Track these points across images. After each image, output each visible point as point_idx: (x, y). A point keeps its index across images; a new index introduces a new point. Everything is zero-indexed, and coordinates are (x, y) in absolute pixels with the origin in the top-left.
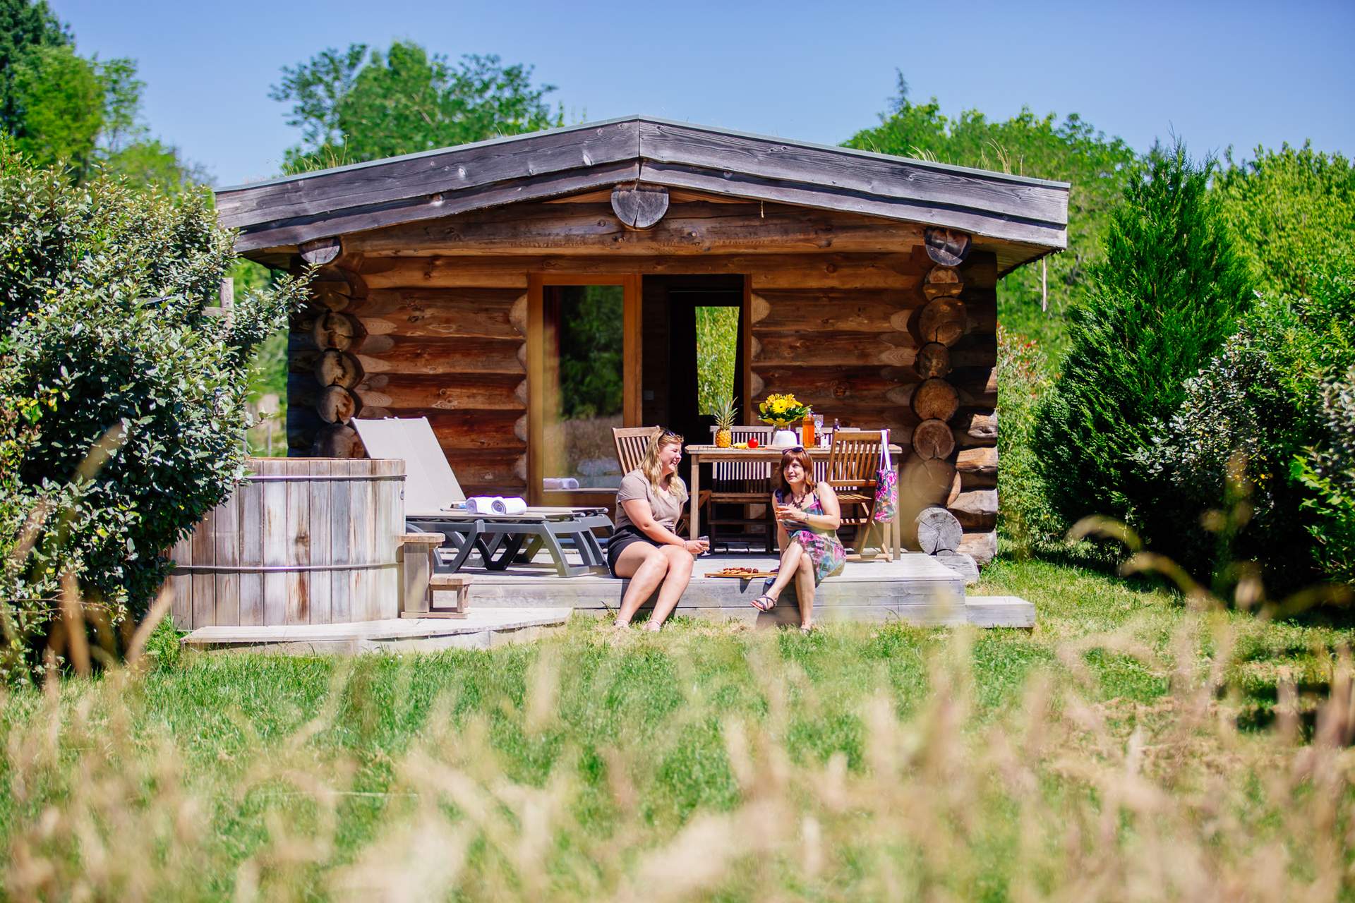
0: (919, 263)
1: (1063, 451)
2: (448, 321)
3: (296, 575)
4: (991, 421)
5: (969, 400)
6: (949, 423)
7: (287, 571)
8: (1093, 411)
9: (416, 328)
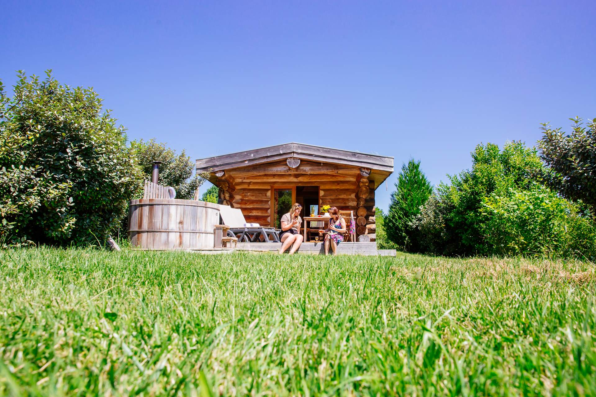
0: (359, 177)
1: (391, 224)
2: (253, 196)
3: (179, 233)
4: (374, 218)
5: (369, 213)
6: (365, 217)
7: (176, 232)
8: (398, 215)
9: (246, 197)
